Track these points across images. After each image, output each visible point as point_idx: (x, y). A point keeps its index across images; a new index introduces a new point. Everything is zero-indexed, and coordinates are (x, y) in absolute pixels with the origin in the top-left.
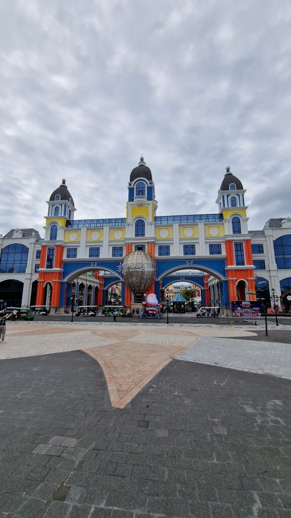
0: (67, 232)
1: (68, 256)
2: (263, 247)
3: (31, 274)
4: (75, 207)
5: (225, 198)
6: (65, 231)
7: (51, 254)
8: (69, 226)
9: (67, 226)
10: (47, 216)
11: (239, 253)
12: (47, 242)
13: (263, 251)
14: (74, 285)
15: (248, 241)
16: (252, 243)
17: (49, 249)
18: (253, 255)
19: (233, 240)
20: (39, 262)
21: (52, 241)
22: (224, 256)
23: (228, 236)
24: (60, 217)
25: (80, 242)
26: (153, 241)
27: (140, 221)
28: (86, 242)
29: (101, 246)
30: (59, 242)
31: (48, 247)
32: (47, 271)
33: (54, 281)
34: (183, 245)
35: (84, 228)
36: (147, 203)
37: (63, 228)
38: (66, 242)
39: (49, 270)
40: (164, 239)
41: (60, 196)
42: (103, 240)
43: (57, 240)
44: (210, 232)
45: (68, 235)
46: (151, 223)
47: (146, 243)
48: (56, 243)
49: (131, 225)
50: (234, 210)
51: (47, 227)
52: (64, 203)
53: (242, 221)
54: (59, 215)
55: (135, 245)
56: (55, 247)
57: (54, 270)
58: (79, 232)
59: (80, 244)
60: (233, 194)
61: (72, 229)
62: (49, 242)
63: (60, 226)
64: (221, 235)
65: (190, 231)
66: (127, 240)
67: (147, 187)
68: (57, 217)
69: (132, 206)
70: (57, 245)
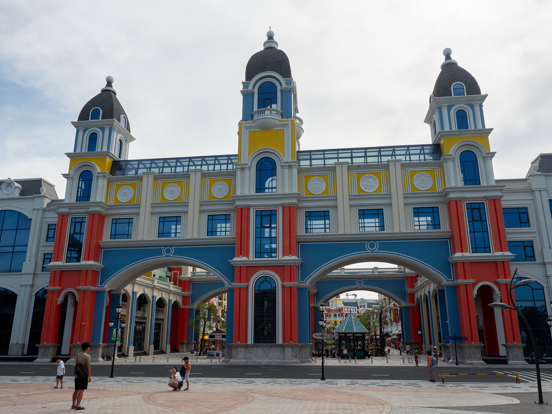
0: (114, 186)
1: (114, 235)
2: (527, 213)
3: (34, 274)
4: (132, 133)
5: (445, 111)
6: (109, 182)
7: (77, 230)
8: (118, 172)
9: (112, 172)
10: (72, 151)
11: (478, 225)
12: (70, 206)
13: (528, 222)
14: (125, 297)
15: (495, 201)
16: (505, 204)
17: (75, 222)
18: (508, 230)
19: (464, 198)
20: (51, 250)
21: (80, 204)
22: (445, 232)
23: (452, 190)
24: (98, 153)
25: (139, 206)
26: (294, 201)
27: (266, 160)
28: (153, 206)
29: (184, 214)
30: (96, 204)
31: (70, 216)
32: (68, 267)
33: (81, 288)
34: (358, 210)
35: (148, 175)
36: (281, 123)
37: (105, 176)
38: (110, 206)
39: (71, 266)
40: (317, 197)
41: (101, 111)
42: (188, 200)
43: (90, 201)
44: (415, 183)
45: (114, 191)
46: (290, 164)
47: (280, 206)
48: (89, 208)
49: (247, 168)
50: (463, 136)
51: (70, 175)
52: (109, 124)
53: (481, 159)
54: (98, 149)
55: (256, 211)
56: (86, 217)
57: (83, 265)
58: (137, 184)
59: (140, 210)
60: (460, 104)
61: (124, 178)
62: (75, 205)
63: (99, 173)
64: (439, 189)
65: (373, 180)
66: (239, 199)
67: (282, 91)
68: (92, 154)
69: (249, 130)
70: (90, 211)
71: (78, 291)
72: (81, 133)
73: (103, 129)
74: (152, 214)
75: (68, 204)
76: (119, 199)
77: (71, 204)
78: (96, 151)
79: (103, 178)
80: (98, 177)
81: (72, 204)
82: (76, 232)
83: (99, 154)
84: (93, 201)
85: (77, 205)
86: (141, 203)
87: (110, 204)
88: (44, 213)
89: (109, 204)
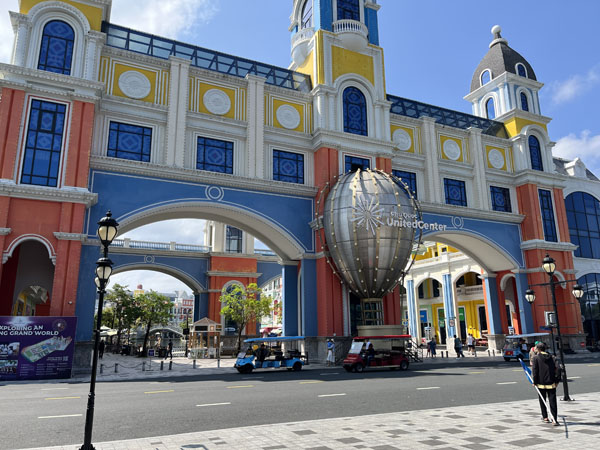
0: (111, 64)
1: (113, 151)
6: (101, 55)
15: (559, 191)
17: (39, 110)
19: (538, 184)
26: (390, 152)
28: (190, 116)
31: (29, 96)
33: (64, 235)
35: (180, 65)
36: (370, 48)
40: (405, 154)
43: (72, 75)
44: (490, 160)
45: (113, 74)
46: (383, 104)
47: (374, 155)
48: (74, 90)
50: (530, 119)
51: (28, 18)
53: (544, 147)
55: (345, 156)
56: (65, 105)
58: (157, 74)
59: (168, 118)
60: (523, 86)
61: (135, 56)
64: (509, 170)
65: (455, 147)
66: (327, 135)
67: (365, 7)
69: (332, 44)
70: (79, 96)
71: (55, 240)
74: (187, 128)
76: (122, 89)
80: (88, 38)
82: (43, 128)
84: (76, 76)
86: (170, 106)
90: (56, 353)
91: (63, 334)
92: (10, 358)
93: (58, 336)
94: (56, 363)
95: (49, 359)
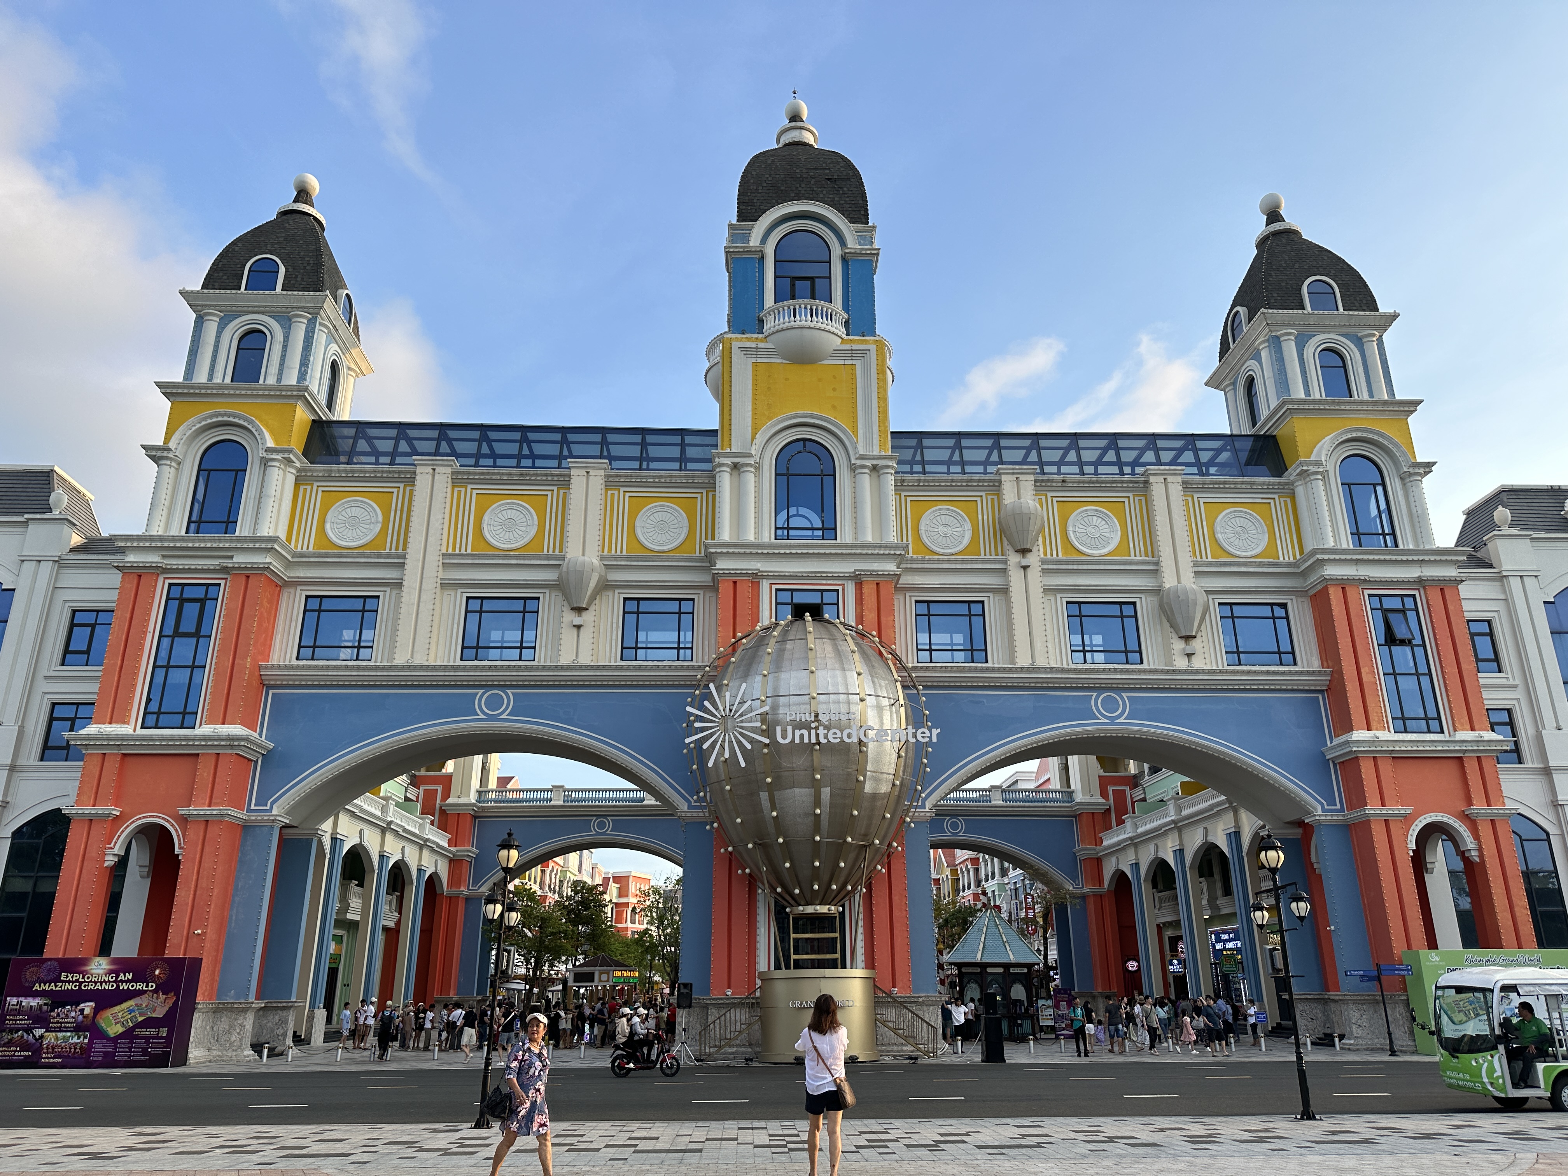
0: (315, 494)
1: (309, 648)
2: (1492, 635)
3: (13, 768)
5: (1290, 348)
6: (298, 482)
7: (188, 625)
9: (310, 452)
11: (1403, 655)
12: (164, 544)
13: (1497, 659)
15: (1444, 592)
17: (179, 600)
19: (1365, 581)
21: (204, 541)
22: (1308, 673)
23: (1332, 557)
24: (270, 388)
25: (401, 561)
26: (891, 566)
27: (805, 447)
28: (450, 561)
29: (547, 591)
30: (257, 545)
31: (165, 578)
32: (151, 743)
33: (195, 813)
34: (1064, 603)
35: (434, 470)
36: (848, 347)
37: (289, 461)
38: (302, 555)
39: (162, 738)
40: (949, 561)
41: (282, 270)
42: (561, 551)
43: (237, 533)
44: (1219, 536)
45: (317, 512)
46: (875, 462)
47: (849, 578)
48: (232, 557)
49: (749, 465)
50: (1345, 416)
51: (170, 450)
52: (308, 308)
53: (1396, 480)
54: (269, 377)
55: (777, 590)
56: (219, 585)
57: (205, 738)
58: (395, 495)
59: (406, 572)
60: (1328, 332)
61: (353, 471)
62: (184, 545)
63: (268, 450)
64: (1287, 554)
65: (1104, 522)
66: (728, 553)
67: (844, 260)
68: (249, 392)
69: (754, 360)
70: (236, 565)
71: (183, 821)
72: (211, 327)
73: (286, 322)
74: (445, 585)
75: (161, 538)
76: (331, 534)
77: (170, 541)
78: (261, 381)
79: (282, 466)
80: (265, 463)
81: (174, 539)
82: (182, 630)
83: (272, 393)
84: (245, 533)
85: (190, 545)
86: (408, 551)
87: (299, 549)
88: (57, 573)
89: (296, 547)
90: (149, 1023)
91: (163, 988)
92: (78, 1029)
93: (155, 991)
94: (147, 1039)
95: (137, 1031)
